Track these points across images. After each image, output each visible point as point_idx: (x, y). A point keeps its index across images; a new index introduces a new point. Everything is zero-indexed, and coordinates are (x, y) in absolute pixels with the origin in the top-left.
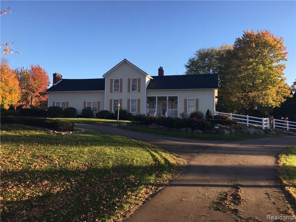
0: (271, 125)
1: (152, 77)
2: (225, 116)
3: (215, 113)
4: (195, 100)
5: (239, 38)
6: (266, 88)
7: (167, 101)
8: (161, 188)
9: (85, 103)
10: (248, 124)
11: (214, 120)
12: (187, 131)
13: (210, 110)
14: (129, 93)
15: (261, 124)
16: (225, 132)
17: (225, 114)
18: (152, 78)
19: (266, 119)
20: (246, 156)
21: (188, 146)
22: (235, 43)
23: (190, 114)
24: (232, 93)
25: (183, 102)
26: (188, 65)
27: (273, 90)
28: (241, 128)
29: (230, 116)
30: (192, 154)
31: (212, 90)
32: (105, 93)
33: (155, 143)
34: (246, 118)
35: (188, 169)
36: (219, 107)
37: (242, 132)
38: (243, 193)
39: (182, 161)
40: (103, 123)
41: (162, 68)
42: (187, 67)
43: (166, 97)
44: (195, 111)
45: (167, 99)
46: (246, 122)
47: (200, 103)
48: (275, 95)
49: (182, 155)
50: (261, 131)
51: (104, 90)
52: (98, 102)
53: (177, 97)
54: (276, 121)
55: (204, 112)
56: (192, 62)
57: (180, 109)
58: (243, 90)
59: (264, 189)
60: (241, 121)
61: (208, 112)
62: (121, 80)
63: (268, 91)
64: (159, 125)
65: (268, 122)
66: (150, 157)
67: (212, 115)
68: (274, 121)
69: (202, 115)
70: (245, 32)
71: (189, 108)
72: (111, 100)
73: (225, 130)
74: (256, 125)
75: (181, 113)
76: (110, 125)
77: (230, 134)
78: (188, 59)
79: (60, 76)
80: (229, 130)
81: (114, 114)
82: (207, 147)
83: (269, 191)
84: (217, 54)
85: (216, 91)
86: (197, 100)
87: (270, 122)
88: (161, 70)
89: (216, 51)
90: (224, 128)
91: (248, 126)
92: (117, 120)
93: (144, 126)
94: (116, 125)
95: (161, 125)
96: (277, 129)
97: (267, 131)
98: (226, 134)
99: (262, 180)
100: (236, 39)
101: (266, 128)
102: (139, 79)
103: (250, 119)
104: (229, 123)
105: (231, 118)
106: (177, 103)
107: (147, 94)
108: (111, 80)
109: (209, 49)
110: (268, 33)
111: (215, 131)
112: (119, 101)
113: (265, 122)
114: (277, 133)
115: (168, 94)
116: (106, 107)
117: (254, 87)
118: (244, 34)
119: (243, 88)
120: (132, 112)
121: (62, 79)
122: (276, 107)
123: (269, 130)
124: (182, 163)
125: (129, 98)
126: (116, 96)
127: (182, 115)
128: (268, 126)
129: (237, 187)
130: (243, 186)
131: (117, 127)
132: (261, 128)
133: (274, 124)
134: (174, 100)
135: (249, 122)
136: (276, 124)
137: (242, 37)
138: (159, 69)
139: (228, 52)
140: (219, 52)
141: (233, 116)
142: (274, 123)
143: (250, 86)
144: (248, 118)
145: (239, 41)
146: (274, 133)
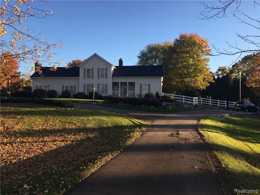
0: (199, 102)
1: (115, 66)
2: (169, 96)
3: (162, 94)
4: (148, 85)
5: (177, 39)
6: (196, 76)
7: (128, 85)
8: (144, 132)
9: (63, 86)
10: (184, 101)
11: (161, 99)
12: (145, 107)
13: (159, 92)
14: (99, 79)
15: (192, 101)
16: (170, 107)
17: (168, 95)
18: (116, 68)
19: (196, 98)
20: (182, 120)
21: (148, 116)
22: (174, 42)
23: (144, 95)
24: (172, 79)
25: (139, 86)
26: (140, 56)
27: (201, 77)
28: (179, 104)
29: (172, 96)
30: (152, 120)
31: (160, 77)
32: (80, 79)
33: (127, 114)
34: (182, 97)
35: (153, 126)
36: (164, 90)
37: (180, 107)
38: (180, 132)
39: (148, 123)
40: (84, 102)
41: (122, 59)
42: (139, 57)
43: (127, 82)
44: (148, 93)
45: (128, 84)
46: (182, 100)
47: (151, 86)
48: (202, 81)
49: (146, 120)
50: (192, 106)
51: (79, 76)
52: (74, 86)
53: (135, 82)
54: (203, 99)
55: (154, 93)
56: (143, 54)
57: (137, 91)
58: (181, 76)
59: (190, 132)
60: (179, 99)
61: (157, 93)
62: (93, 69)
63: (198, 78)
64: (125, 103)
65: (197, 100)
66: (130, 121)
67: (160, 95)
68: (201, 99)
69: (153, 96)
70: (180, 35)
71: (143, 90)
72: (85, 85)
73: (169, 106)
74: (189, 102)
75: (138, 94)
76: (90, 103)
77: (173, 108)
78: (140, 51)
79: (40, 64)
80: (172, 106)
81: (88, 95)
82: (160, 116)
83: (192, 132)
84: (162, 49)
85: (162, 78)
86: (149, 85)
87: (199, 100)
88: (121, 61)
89: (161, 45)
90: (168, 105)
91: (184, 103)
92: (93, 99)
93: (115, 104)
94: (95, 103)
95: (127, 103)
96: (203, 105)
97: (196, 106)
98: (170, 108)
99: (189, 129)
100: (175, 39)
101: (195, 104)
102: (106, 69)
103: (185, 98)
104: (171, 101)
105: (172, 97)
106: (134, 86)
107: (112, 81)
108: (85, 69)
109: (156, 44)
110: (196, 36)
111: (163, 107)
112: (91, 85)
113: (195, 100)
114: (203, 107)
115: (128, 80)
116: (81, 90)
117: (188, 75)
118: (180, 36)
119: (180, 76)
120: (101, 94)
121: (42, 67)
122: (203, 89)
123: (198, 106)
124: (149, 124)
125: (99, 83)
126: (89, 81)
127: (139, 96)
128: (197, 103)
129: (178, 131)
130: (180, 131)
131: (96, 105)
132: (192, 104)
133: (201, 102)
134: (132, 85)
135: (185, 100)
136: (203, 102)
137: (179, 38)
138: (119, 60)
139: (170, 47)
140: (163, 47)
141: (174, 96)
142: (202, 100)
143: (185, 74)
144: (184, 98)
145: (177, 40)
146: (201, 107)
